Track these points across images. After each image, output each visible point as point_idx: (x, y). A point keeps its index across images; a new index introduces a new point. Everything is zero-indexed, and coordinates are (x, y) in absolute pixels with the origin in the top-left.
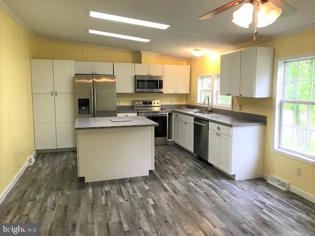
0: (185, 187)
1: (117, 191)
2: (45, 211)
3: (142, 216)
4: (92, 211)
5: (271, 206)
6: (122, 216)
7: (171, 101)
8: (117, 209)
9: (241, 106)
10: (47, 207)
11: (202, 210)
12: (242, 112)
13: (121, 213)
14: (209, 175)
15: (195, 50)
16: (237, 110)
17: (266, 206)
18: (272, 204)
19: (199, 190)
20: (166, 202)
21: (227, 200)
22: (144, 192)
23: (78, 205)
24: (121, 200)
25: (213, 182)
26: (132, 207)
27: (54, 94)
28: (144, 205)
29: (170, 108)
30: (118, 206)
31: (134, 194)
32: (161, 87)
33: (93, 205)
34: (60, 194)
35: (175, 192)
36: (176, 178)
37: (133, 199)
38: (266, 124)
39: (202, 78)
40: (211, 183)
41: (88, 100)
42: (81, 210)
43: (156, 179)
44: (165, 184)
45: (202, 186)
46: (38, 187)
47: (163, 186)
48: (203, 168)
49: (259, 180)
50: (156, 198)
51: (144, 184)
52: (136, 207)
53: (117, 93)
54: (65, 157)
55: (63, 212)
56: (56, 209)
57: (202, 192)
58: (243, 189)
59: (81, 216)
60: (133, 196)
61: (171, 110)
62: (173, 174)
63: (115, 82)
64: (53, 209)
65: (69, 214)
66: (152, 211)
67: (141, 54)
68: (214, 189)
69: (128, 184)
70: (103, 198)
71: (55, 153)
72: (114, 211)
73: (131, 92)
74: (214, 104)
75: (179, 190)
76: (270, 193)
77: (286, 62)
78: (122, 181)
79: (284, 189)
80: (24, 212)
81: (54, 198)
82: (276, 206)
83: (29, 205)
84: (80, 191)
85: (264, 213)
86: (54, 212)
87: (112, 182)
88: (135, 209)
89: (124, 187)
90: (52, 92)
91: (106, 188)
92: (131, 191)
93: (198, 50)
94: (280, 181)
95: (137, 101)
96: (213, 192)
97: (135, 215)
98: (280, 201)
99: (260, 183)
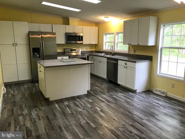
0: (113, 99)
1: (74, 104)
2: (35, 122)
3: (98, 117)
4: (66, 118)
5: (163, 105)
6: (86, 119)
7: (87, 48)
8: (81, 115)
9: (135, 51)
10: (34, 119)
11: (129, 111)
12: (136, 54)
13: (85, 117)
14: (121, 91)
15: (105, 17)
16: (132, 53)
17: (160, 105)
18: (163, 104)
19: (121, 99)
20: (107, 108)
21: (139, 104)
22: (91, 103)
23: (55, 115)
24: (80, 110)
25: (125, 94)
26: (89, 113)
27: (15, 45)
28: (95, 111)
29: (87, 53)
30: (80, 113)
31: (85, 105)
32: (82, 40)
33: (64, 114)
34: (38, 110)
35: (109, 102)
36: (104, 94)
37: (86, 108)
38: (152, 60)
39: (106, 35)
40: (125, 95)
41: (39, 49)
42: (58, 118)
43: (92, 95)
44: (100, 98)
45: (121, 97)
46: (20, 107)
47: (99, 99)
48: (115, 87)
49: (148, 91)
50: (99, 106)
51: (87, 99)
52: (91, 112)
53: (57, 44)
54: (26, 86)
55: (47, 120)
56: (41, 119)
57: (123, 101)
58: (143, 97)
59: (61, 121)
60: (85, 106)
61: (88, 54)
62: (101, 92)
63: (55, 37)
64: (40, 119)
65: (52, 121)
66: (102, 114)
67: (69, 19)
68: (129, 98)
69: (78, 100)
70: (68, 109)
71: (18, 84)
72: (80, 117)
73: (64, 43)
74: (116, 50)
75: (110, 101)
76: (158, 98)
77: (164, 25)
78: (73, 98)
79: (164, 95)
80: (20, 123)
81: (35, 112)
82: (166, 105)
83: (21, 118)
84: (50, 107)
85: (162, 109)
86: (42, 121)
87: (67, 99)
88: (92, 114)
89: (77, 101)
90: (13, 44)
91: (65, 103)
92: (82, 104)
93: (107, 17)
94: (161, 91)
95: (67, 49)
96: (129, 100)
97: (94, 117)
98: (166, 102)
99: (150, 93)
